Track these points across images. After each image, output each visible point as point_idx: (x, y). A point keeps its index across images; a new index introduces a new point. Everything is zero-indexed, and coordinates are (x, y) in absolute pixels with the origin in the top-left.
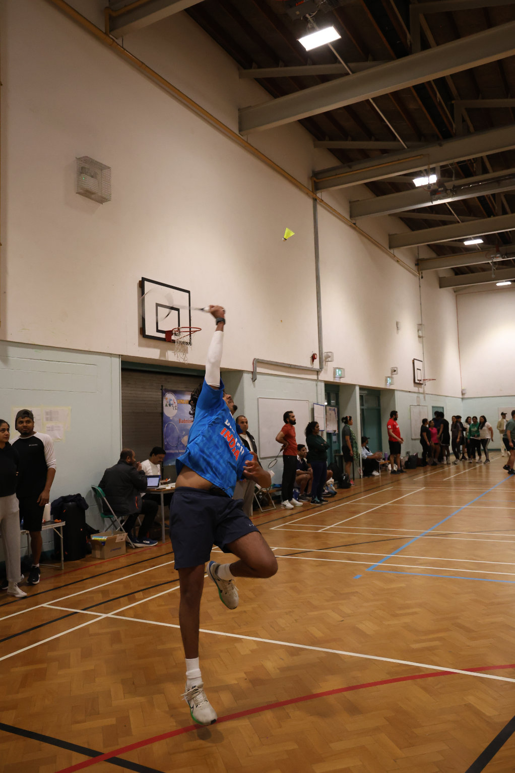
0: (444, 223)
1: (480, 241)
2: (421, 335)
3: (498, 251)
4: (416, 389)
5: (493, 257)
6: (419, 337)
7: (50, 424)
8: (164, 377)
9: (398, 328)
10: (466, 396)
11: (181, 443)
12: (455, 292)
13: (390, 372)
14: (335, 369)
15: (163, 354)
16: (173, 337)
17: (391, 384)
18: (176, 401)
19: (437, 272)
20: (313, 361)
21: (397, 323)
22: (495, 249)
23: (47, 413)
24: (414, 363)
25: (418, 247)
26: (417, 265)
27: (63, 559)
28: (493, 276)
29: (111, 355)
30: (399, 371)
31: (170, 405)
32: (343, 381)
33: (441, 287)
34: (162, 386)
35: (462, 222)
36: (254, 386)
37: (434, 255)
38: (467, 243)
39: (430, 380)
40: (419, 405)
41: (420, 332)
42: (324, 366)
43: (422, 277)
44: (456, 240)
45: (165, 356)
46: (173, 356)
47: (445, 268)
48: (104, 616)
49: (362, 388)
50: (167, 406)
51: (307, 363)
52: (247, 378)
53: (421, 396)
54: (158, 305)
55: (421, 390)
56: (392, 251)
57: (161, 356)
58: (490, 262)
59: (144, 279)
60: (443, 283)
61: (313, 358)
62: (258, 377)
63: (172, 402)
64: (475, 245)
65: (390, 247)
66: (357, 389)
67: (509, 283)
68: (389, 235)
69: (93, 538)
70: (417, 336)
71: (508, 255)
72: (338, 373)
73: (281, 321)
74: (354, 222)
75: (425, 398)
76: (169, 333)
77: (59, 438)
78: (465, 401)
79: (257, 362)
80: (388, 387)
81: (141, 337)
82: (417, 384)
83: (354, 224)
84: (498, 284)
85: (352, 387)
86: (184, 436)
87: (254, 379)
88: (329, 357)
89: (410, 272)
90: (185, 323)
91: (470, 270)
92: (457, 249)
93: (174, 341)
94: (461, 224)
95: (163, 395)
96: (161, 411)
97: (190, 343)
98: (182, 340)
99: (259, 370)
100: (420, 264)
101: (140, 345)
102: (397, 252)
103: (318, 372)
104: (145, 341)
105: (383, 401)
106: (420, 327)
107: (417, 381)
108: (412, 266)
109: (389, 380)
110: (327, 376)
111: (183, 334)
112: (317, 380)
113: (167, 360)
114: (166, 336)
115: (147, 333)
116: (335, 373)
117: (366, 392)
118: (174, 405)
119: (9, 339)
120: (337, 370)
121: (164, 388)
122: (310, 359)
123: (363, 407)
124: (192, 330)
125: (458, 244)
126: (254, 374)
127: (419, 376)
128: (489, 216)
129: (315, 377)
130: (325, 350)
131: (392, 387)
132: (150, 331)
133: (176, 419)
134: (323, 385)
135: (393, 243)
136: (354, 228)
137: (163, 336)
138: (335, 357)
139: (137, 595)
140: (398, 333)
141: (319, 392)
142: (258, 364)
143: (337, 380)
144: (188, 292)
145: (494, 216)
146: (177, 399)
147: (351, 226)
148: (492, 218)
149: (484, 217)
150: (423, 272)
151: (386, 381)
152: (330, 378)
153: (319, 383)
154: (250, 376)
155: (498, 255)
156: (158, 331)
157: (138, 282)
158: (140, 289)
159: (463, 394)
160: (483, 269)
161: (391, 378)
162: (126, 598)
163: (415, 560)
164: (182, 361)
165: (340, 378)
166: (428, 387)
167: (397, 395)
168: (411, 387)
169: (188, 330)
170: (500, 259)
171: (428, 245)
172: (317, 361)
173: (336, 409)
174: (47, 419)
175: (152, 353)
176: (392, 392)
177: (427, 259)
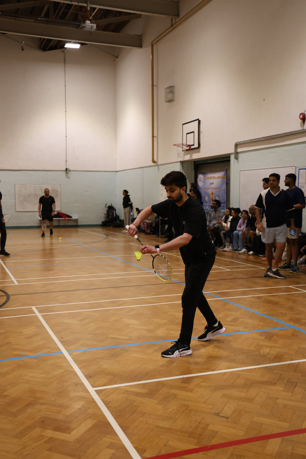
11: (205, 200)
18: (203, 178)
20: (304, 122)
36: (238, 163)
50: (199, 181)
52: (232, 157)
54: (187, 134)
63: (201, 179)
73: (264, 100)
86: (206, 196)
87: (236, 158)
99: (239, 150)
115: (183, 149)
118: (202, 180)
126: (237, 154)
129: (305, 139)
133: (203, 188)
144: (199, 120)
146: (204, 177)
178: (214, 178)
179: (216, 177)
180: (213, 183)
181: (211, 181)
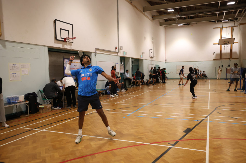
0: (162, 3)
1: (173, 10)
2: (153, 41)
3: (179, 14)
4: (150, 59)
5: (177, 16)
6: (152, 42)
7: (23, 69)
8: (64, 54)
9: (145, 39)
10: (167, 62)
12: (165, 27)
13: (142, 53)
14: (123, 52)
15: (63, 46)
16: (67, 40)
17: (142, 57)
19: (159, 20)
20: (116, 49)
21: (145, 37)
22: (178, 13)
23: (22, 65)
24: (150, 51)
25: (153, 11)
26: (152, 17)
27: (29, 113)
28: (177, 22)
29: (44, 46)
30: (145, 53)
31: (66, 63)
32: (126, 56)
33: (160, 25)
34: (63, 57)
35: (167, 3)
36: (96, 57)
37: (158, 14)
38: (169, 11)
39: (155, 56)
40: (151, 64)
41: (152, 40)
42: (120, 51)
43: (154, 22)
44: (165, 10)
45: (64, 47)
46: (67, 47)
47: (162, 19)
48: (41, 130)
49: (132, 58)
50: (65, 63)
51: (114, 50)
52: (93, 55)
53: (152, 61)
54: (61, 29)
55: (152, 59)
56: (144, 13)
57: (62, 46)
58: (176, 17)
59: (56, 20)
60: (161, 24)
61: (116, 48)
62: (97, 54)
63: (67, 62)
64: (171, 12)
65: (143, 11)
66: (131, 59)
67: (182, 25)
68: (143, 7)
69: (40, 107)
70: (151, 42)
71: (182, 15)
72: (124, 53)
73: (105, 35)
74: (131, 2)
75: (153, 62)
76: (65, 39)
77: (26, 73)
78: (166, 63)
79: (97, 49)
80: (141, 58)
81: (55, 40)
82: (151, 57)
83: (131, 3)
84: (179, 25)
85: (129, 58)
87: (95, 55)
88: (121, 48)
89: (150, 20)
90: (71, 35)
91: (170, 20)
92: (165, 13)
93: (67, 42)
94: (167, 4)
95: (64, 60)
96: (63, 65)
97: (73, 43)
98: (70, 41)
99: (97, 52)
100: (153, 17)
101: (55, 43)
102: (146, 13)
103: (117, 53)
104: (57, 41)
105: (140, 62)
106: (153, 38)
107: (151, 56)
108: (150, 18)
109: (142, 56)
110: (121, 54)
111: (70, 39)
112: (117, 56)
113: (65, 48)
114: (64, 40)
115: (57, 39)
116: (123, 53)
117: (134, 60)
119: (6, 39)
120: (124, 52)
121: (64, 57)
122: (115, 49)
123: (133, 65)
124: (73, 38)
125: (166, 11)
126: (95, 53)
127: (151, 55)
128: (176, 2)
129: (116, 55)
130: (120, 46)
131: (142, 58)
132: (59, 38)
134: (119, 57)
135: (145, 10)
136: (131, 4)
137: (63, 40)
138: (123, 48)
139: (53, 124)
140: (145, 40)
141: (118, 60)
142: (97, 50)
143: (124, 56)
144: (72, 25)
145: (178, 2)
147: (130, 3)
148: (177, 3)
149: (174, 2)
150: (154, 20)
151: (141, 56)
152: (122, 55)
153: (118, 57)
154: (94, 54)
155: (179, 15)
156: (61, 38)
157: (54, 21)
158: (54, 23)
159: (166, 61)
160: (174, 20)
161: (142, 55)
162: (49, 125)
163: (143, 112)
164: (70, 48)
165: (125, 55)
166: (154, 58)
167: (144, 61)
168: (149, 58)
169: (72, 38)
170: (179, 17)
171: (156, 11)
172: (117, 49)
173: (124, 65)
174: (22, 68)
175: (59, 46)
176: (142, 60)
177: (156, 16)
178: (76, 62)
179: (78, 62)
180: (76, 66)
181: (75, 64)
